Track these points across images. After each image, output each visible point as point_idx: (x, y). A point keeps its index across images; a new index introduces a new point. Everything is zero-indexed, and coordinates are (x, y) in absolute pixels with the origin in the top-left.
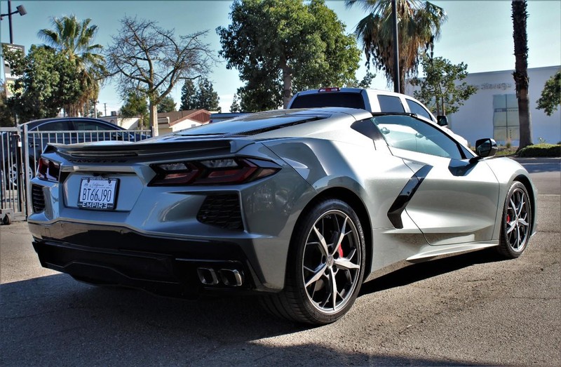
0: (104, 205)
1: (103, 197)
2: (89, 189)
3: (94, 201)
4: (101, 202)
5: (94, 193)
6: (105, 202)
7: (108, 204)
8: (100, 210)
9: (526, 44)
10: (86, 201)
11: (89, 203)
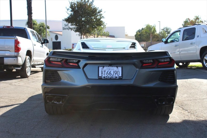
0: (116, 77)
1: (115, 74)
2: (105, 71)
3: (109, 76)
4: (114, 76)
5: (108, 72)
6: (116, 76)
7: (119, 77)
8: (114, 79)
9: (32, 11)
10: (104, 76)
11: (107, 77)
